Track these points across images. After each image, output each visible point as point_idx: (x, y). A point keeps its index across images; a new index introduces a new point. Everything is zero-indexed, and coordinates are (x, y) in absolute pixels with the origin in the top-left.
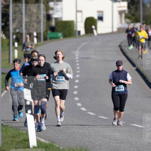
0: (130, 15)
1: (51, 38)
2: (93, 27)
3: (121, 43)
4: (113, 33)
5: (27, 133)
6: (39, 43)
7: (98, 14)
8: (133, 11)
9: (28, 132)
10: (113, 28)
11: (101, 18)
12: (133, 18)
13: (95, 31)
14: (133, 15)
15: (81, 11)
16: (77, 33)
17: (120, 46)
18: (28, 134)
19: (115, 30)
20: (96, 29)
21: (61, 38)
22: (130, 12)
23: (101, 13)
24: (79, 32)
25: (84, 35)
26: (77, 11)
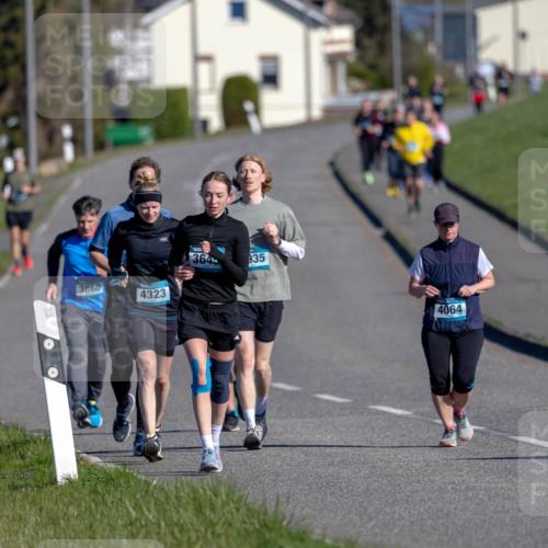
0: (361, 68)
1: (117, 144)
2: (249, 106)
3: (337, 155)
4: (309, 124)
5: (46, 439)
6: (81, 160)
7: (263, 68)
8: (371, 54)
9: (50, 435)
10: (308, 106)
11: (271, 79)
12: (373, 75)
13: (253, 120)
14: (372, 67)
15: (208, 59)
16: (198, 127)
17: (332, 164)
18: (51, 441)
19: (317, 113)
20: (257, 111)
21: (150, 141)
22: (361, 58)
23: (271, 64)
24: (205, 124)
25: (218, 134)
26: (198, 59)
